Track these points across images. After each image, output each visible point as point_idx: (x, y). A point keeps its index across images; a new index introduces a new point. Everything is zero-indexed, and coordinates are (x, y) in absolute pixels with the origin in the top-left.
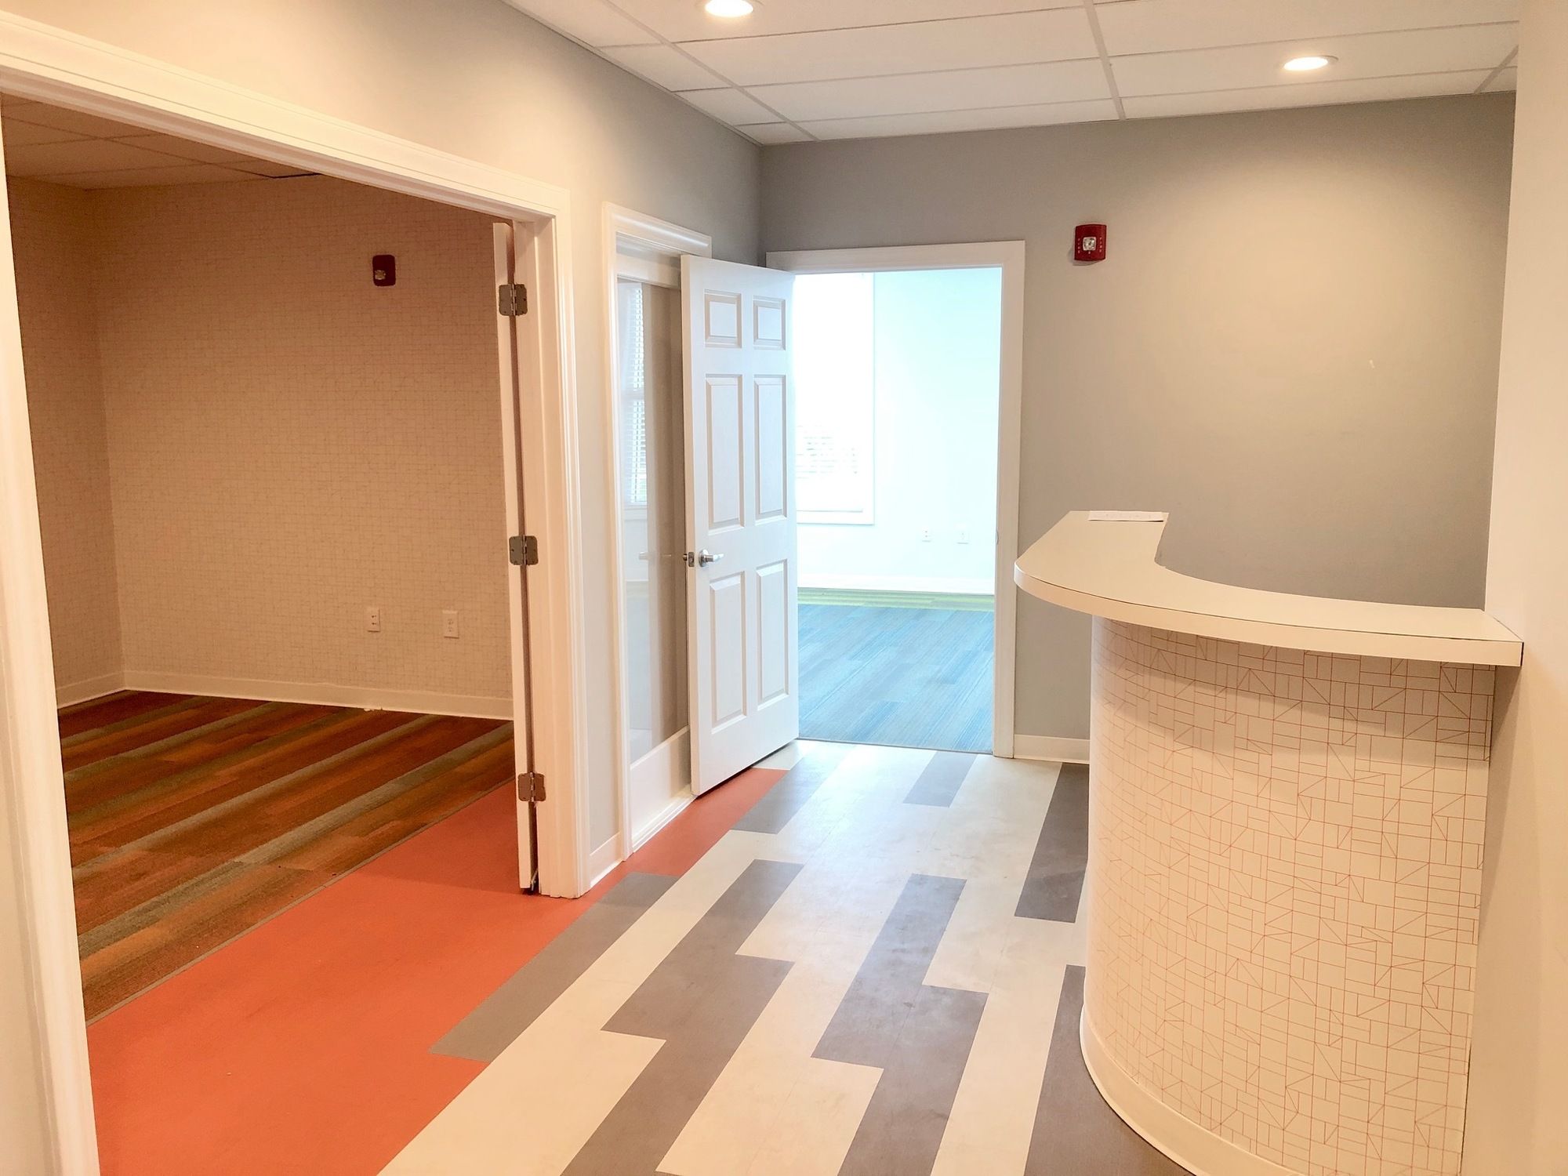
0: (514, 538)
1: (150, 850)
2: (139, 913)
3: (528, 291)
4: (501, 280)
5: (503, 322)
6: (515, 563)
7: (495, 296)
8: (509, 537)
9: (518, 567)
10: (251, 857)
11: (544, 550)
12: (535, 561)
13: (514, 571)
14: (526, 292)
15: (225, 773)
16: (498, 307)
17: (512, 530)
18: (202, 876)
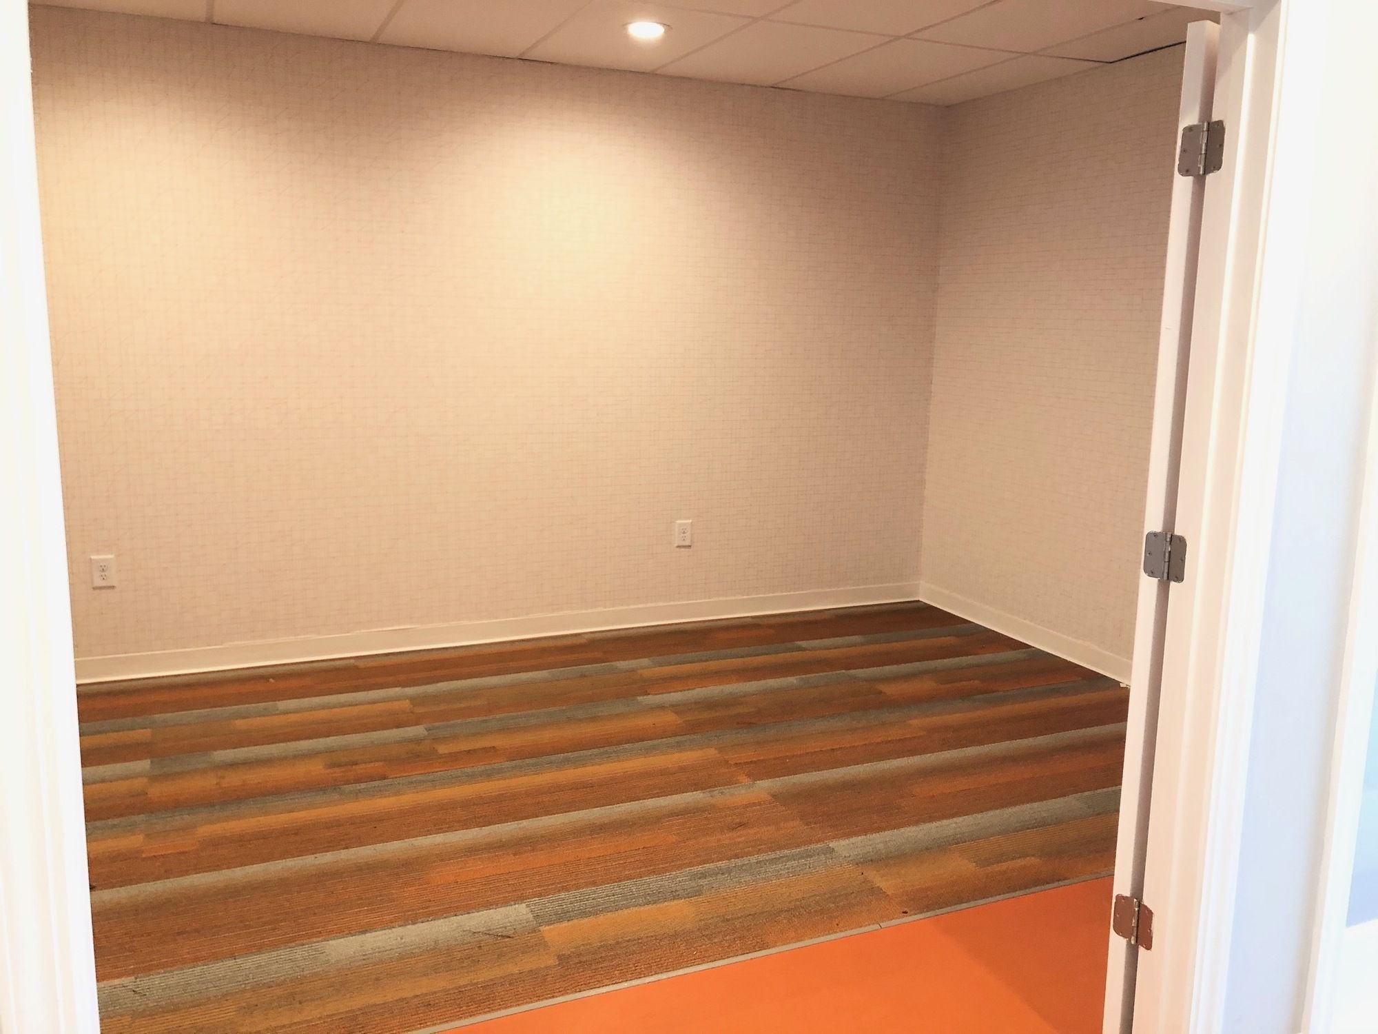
0: (1155, 535)
1: (774, 796)
2: (694, 877)
3: (1226, 130)
4: (1189, 117)
5: (1182, 186)
6: (1151, 574)
7: (1176, 143)
8: (1146, 532)
9: (1155, 581)
10: (847, 847)
11: (1196, 561)
12: (1180, 579)
13: (1148, 586)
14: (1224, 132)
15: (918, 722)
16: (1177, 162)
17: (1154, 522)
18: (786, 852)
